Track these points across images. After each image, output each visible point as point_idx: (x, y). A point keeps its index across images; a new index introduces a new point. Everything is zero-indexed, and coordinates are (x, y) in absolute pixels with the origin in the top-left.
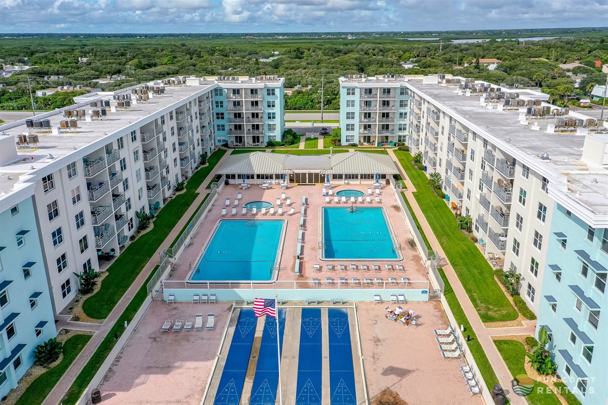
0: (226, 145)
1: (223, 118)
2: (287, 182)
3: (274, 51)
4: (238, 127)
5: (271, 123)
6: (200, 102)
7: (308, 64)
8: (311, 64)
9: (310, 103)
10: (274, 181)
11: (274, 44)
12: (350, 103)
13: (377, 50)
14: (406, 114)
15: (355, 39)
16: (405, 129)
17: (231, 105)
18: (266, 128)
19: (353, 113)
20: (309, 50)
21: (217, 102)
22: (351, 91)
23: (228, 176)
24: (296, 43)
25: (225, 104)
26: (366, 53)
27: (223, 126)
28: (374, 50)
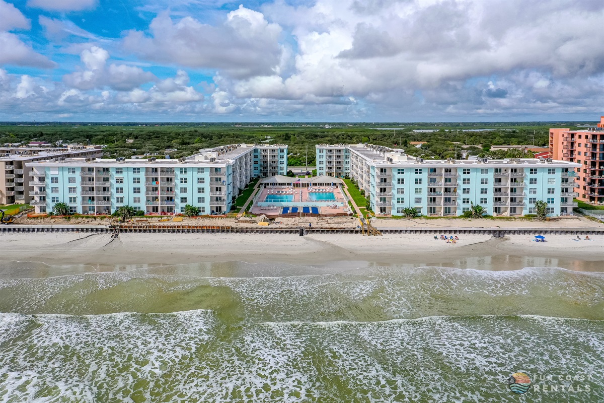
0: (259, 177)
1: (257, 164)
2: (292, 186)
3: (267, 136)
4: (265, 168)
5: (281, 166)
6: (246, 156)
7: (295, 143)
8: (297, 144)
9: (299, 162)
10: (286, 187)
11: (262, 131)
12: (321, 157)
13: (345, 136)
14: (349, 162)
15: (332, 128)
16: (349, 169)
17: (262, 158)
18: (279, 168)
19: (323, 162)
20: (294, 135)
21: (255, 156)
22: (321, 151)
23: (265, 184)
24: (281, 131)
25: (259, 157)
26: (337, 138)
27: (257, 167)
28: (343, 135)
